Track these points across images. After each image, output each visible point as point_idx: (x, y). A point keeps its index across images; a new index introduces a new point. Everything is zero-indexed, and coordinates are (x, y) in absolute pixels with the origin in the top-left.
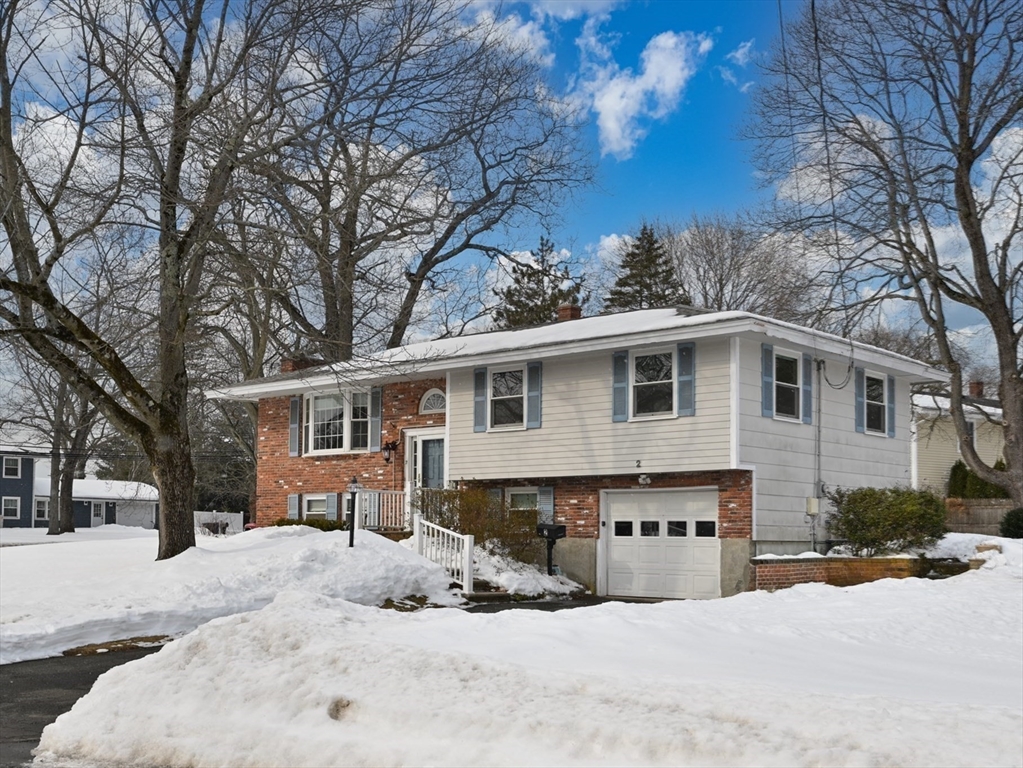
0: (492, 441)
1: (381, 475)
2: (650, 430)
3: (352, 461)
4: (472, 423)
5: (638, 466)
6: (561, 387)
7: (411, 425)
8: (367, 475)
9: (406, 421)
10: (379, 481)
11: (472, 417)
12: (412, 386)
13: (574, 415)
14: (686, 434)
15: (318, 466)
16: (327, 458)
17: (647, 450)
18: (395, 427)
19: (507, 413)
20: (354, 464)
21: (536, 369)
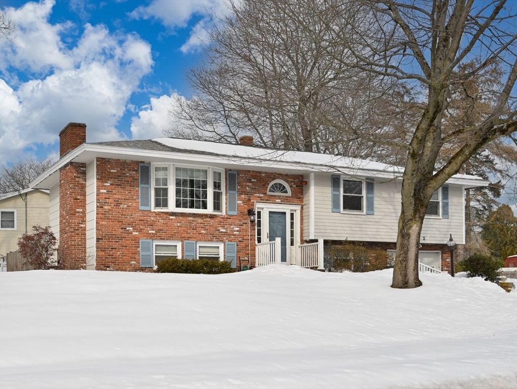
0: (344, 218)
1: (238, 231)
2: (430, 223)
3: (209, 219)
4: (330, 207)
5: (424, 240)
6: (385, 195)
7: (262, 200)
8: (224, 231)
9: (259, 197)
10: (235, 235)
11: (330, 203)
12: (263, 175)
13: (392, 211)
14: (446, 227)
15: (172, 219)
16: (183, 215)
17: (429, 232)
18: (249, 200)
19: (353, 204)
20: (212, 221)
21: (371, 183)
